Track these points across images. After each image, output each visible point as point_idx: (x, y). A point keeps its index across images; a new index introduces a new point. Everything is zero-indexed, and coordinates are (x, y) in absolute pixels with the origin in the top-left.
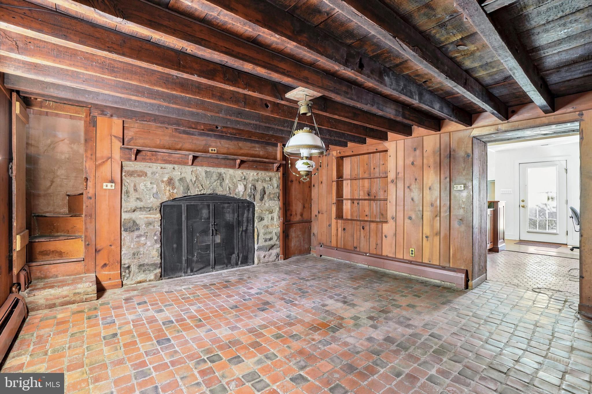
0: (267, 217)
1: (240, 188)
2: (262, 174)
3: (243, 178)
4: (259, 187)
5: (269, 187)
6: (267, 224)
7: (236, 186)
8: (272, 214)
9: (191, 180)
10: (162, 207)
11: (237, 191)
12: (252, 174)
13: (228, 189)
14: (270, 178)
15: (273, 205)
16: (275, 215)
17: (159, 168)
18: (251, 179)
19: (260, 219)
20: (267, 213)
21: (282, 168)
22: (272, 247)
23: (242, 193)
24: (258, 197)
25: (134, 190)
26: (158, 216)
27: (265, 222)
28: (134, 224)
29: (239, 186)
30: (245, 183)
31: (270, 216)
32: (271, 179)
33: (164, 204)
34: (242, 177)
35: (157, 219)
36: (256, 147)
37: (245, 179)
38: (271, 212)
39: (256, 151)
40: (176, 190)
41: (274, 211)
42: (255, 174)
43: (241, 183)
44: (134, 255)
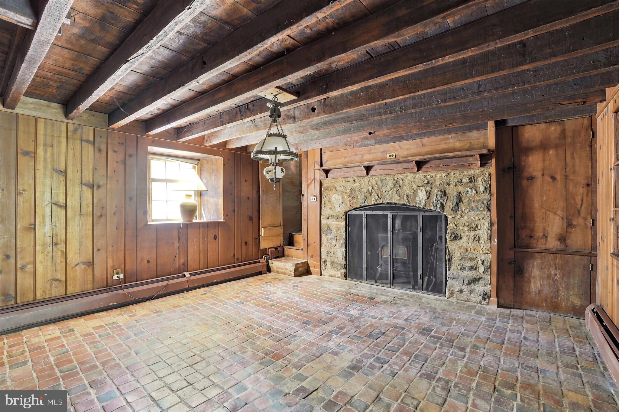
0: (467, 235)
1: (422, 195)
2: (455, 175)
3: (426, 182)
4: (452, 192)
5: (468, 191)
6: (465, 245)
7: (416, 193)
8: (476, 232)
9: (368, 190)
10: (348, 216)
11: (417, 199)
12: (438, 176)
13: (405, 197)
14: (470, 179)
15: (477, 218)
16: (483, 234)
17: (344, 182)
18: (437, 183)
19: (453, 236)
20: (466, 229)
21: (494, 160)
22: (475, 281)
23: (424, 202)
24: (449, 206)
25: (329, 201)
26: (344, 223)
27: (463, 242)
28: (328, 228)
29: (420, 193)
30: (429, 189)
31: (472, 234)
32: (472, 179)
33: (349, 213)
34: (424, 182)
35: (342, 226)
36: (449, 138)
37: (428, 183)
38: (475, 229)
39: (449, 143)
40: (355, 200)
41: (479, 227)
42: (444, 175)
43: (423, 189)
44: (328, 253)
